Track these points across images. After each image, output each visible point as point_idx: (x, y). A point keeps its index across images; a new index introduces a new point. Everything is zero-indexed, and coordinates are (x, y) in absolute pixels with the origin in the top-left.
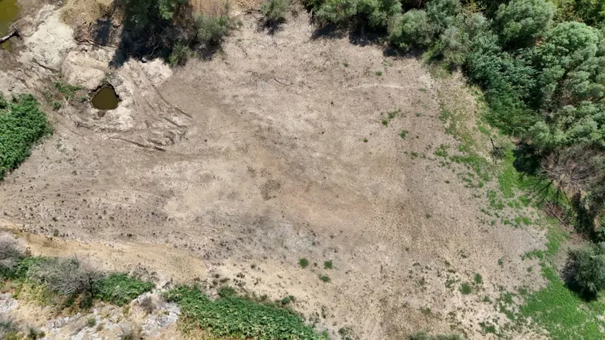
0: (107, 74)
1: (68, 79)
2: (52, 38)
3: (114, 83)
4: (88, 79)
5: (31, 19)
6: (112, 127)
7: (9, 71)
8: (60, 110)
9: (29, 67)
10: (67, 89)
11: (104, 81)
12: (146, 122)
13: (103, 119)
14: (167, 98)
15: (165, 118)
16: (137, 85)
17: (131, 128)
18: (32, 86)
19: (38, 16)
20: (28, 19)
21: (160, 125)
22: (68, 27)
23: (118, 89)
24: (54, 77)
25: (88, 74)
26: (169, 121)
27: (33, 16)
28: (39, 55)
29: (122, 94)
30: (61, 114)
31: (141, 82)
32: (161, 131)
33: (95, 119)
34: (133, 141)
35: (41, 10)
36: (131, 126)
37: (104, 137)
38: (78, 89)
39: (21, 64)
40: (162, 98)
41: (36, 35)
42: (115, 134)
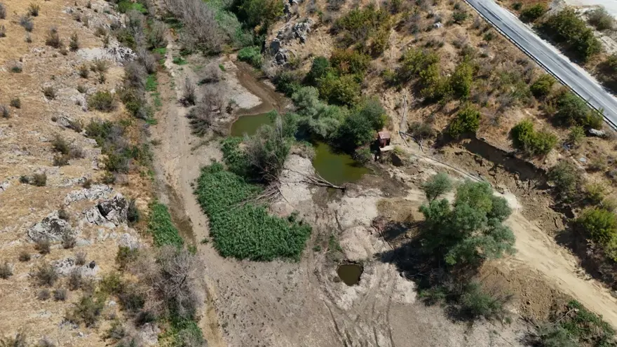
0: (368, 260)
1: (342, 239)
2: (360, 209)
3: (367, 269)
4: (353, 251)
5: (361, 189)
6: (333, 295)
7: (316, 205)
8: (317, 253)
9: (329, 213)
10: (335, 244)
11: (361, 261)
12: (358, 316)
13: (334, 284)
14: (391, 316)
15: (374, 328)
16: (379, 286)
17: (344, 310)
18: (319, 224)
19: (366, 191)
20: (360, 188)
21: (366, 329)
22: (377, 211)
23: (365, 275)
24: (336, 231)
25: (356, 248)
26: (375, 333)
27: (364, 189)
28: (342, 212)
29: (363, 281)
30: (314, 255)
31: (385, 286)
32: (361, 334)
33: (329, 279)
34: (336, 319)
35: (372, 189)
36: (345, 307)
37: (322, 296)
38: (341, 251)
39: (327, 207)
40: (387, 312)
41: (353, 199)
42: (329, 302)
